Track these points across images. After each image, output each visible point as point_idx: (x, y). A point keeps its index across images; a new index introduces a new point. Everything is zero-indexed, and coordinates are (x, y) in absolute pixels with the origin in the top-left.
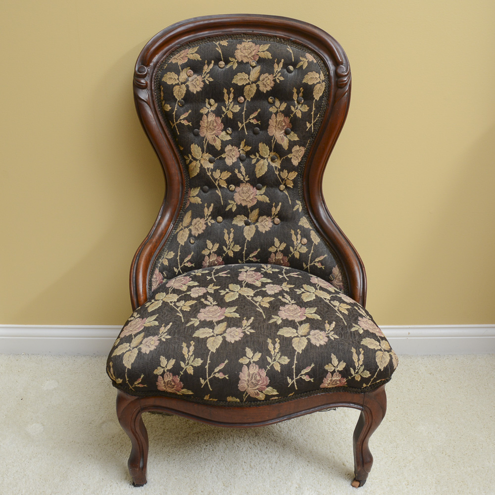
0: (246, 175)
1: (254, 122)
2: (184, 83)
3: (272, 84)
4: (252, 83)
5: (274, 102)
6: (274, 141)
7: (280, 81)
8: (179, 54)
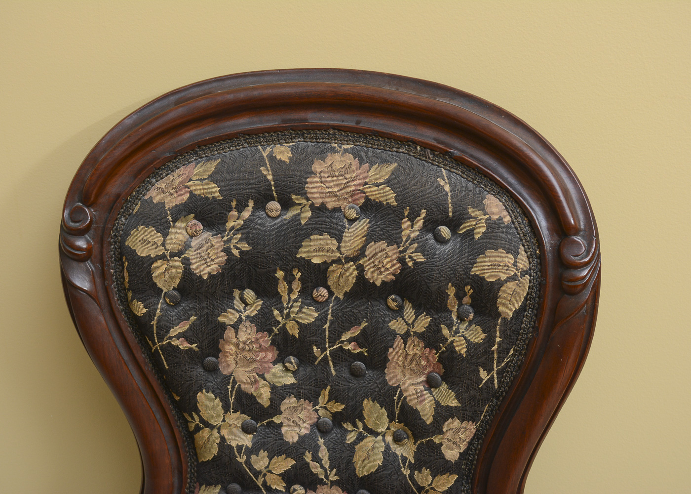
0: (331, 468)
1: (353, 348)
2: (179, 254)
3: (397, 268)
4: (348, 259)
5: (401, 309)
6: (399, 399)
7: (416, 263)
8: (170, 177)
